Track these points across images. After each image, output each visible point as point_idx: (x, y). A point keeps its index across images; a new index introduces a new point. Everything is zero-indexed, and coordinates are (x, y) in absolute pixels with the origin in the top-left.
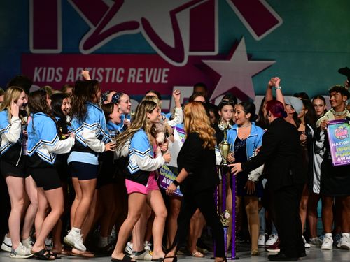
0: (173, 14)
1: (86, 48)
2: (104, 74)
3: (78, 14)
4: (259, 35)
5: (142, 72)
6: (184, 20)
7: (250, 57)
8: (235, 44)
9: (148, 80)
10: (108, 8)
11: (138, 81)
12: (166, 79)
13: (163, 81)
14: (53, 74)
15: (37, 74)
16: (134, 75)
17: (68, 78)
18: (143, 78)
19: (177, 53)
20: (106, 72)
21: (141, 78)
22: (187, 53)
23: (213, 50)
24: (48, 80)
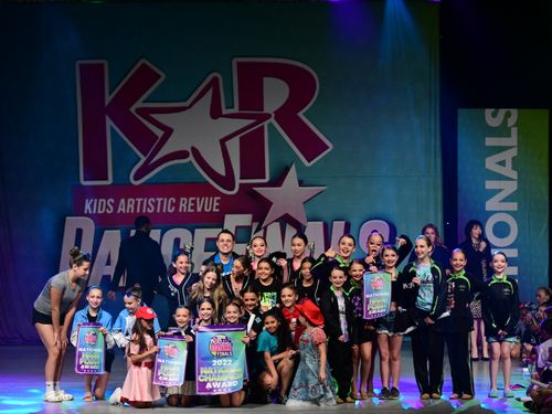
0: (223, 142)
1: (136, 178)
2: (155, 204)
3: (127, 145)
4: (309, 161)
5: (193, 202)
6: (234, 147)
7: (301, 183)
8: (286, 170)
9: (199, 210)
10: (157, 137)
11: (189, 210)
12: (217, 207)
13: (215, 210)
14: (104, 206)
15: (88, 206)
16: (185, 205)
17: (120, 209)
18: (194, 207)
19: (227, 181)
20: (157, 202)
21: (192, 208)
22: (238, 181)
23: (264, 178)
24: (99, 212)
